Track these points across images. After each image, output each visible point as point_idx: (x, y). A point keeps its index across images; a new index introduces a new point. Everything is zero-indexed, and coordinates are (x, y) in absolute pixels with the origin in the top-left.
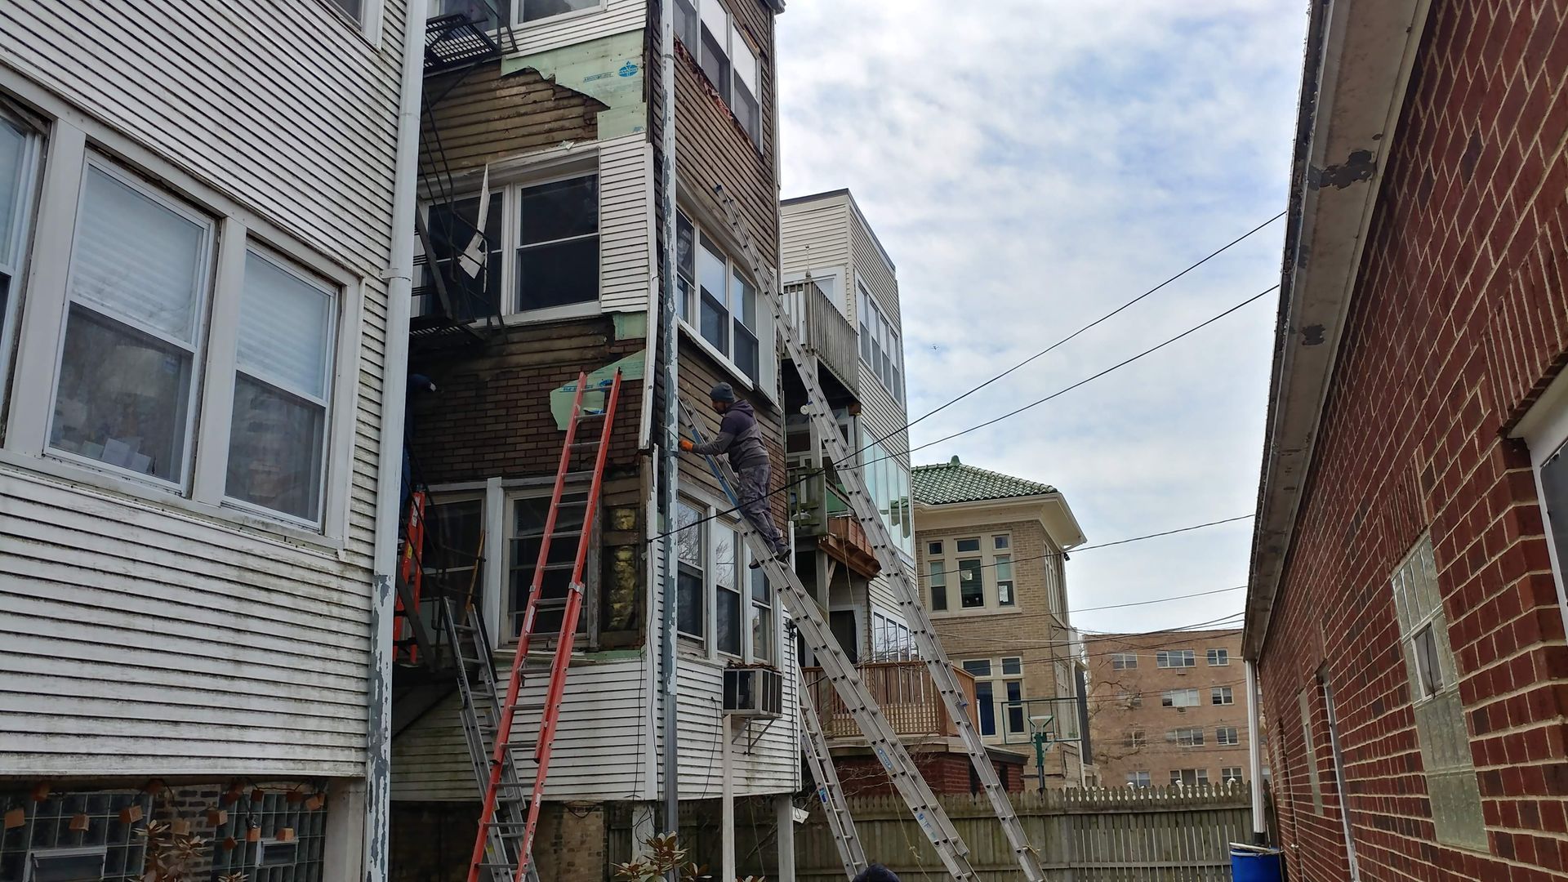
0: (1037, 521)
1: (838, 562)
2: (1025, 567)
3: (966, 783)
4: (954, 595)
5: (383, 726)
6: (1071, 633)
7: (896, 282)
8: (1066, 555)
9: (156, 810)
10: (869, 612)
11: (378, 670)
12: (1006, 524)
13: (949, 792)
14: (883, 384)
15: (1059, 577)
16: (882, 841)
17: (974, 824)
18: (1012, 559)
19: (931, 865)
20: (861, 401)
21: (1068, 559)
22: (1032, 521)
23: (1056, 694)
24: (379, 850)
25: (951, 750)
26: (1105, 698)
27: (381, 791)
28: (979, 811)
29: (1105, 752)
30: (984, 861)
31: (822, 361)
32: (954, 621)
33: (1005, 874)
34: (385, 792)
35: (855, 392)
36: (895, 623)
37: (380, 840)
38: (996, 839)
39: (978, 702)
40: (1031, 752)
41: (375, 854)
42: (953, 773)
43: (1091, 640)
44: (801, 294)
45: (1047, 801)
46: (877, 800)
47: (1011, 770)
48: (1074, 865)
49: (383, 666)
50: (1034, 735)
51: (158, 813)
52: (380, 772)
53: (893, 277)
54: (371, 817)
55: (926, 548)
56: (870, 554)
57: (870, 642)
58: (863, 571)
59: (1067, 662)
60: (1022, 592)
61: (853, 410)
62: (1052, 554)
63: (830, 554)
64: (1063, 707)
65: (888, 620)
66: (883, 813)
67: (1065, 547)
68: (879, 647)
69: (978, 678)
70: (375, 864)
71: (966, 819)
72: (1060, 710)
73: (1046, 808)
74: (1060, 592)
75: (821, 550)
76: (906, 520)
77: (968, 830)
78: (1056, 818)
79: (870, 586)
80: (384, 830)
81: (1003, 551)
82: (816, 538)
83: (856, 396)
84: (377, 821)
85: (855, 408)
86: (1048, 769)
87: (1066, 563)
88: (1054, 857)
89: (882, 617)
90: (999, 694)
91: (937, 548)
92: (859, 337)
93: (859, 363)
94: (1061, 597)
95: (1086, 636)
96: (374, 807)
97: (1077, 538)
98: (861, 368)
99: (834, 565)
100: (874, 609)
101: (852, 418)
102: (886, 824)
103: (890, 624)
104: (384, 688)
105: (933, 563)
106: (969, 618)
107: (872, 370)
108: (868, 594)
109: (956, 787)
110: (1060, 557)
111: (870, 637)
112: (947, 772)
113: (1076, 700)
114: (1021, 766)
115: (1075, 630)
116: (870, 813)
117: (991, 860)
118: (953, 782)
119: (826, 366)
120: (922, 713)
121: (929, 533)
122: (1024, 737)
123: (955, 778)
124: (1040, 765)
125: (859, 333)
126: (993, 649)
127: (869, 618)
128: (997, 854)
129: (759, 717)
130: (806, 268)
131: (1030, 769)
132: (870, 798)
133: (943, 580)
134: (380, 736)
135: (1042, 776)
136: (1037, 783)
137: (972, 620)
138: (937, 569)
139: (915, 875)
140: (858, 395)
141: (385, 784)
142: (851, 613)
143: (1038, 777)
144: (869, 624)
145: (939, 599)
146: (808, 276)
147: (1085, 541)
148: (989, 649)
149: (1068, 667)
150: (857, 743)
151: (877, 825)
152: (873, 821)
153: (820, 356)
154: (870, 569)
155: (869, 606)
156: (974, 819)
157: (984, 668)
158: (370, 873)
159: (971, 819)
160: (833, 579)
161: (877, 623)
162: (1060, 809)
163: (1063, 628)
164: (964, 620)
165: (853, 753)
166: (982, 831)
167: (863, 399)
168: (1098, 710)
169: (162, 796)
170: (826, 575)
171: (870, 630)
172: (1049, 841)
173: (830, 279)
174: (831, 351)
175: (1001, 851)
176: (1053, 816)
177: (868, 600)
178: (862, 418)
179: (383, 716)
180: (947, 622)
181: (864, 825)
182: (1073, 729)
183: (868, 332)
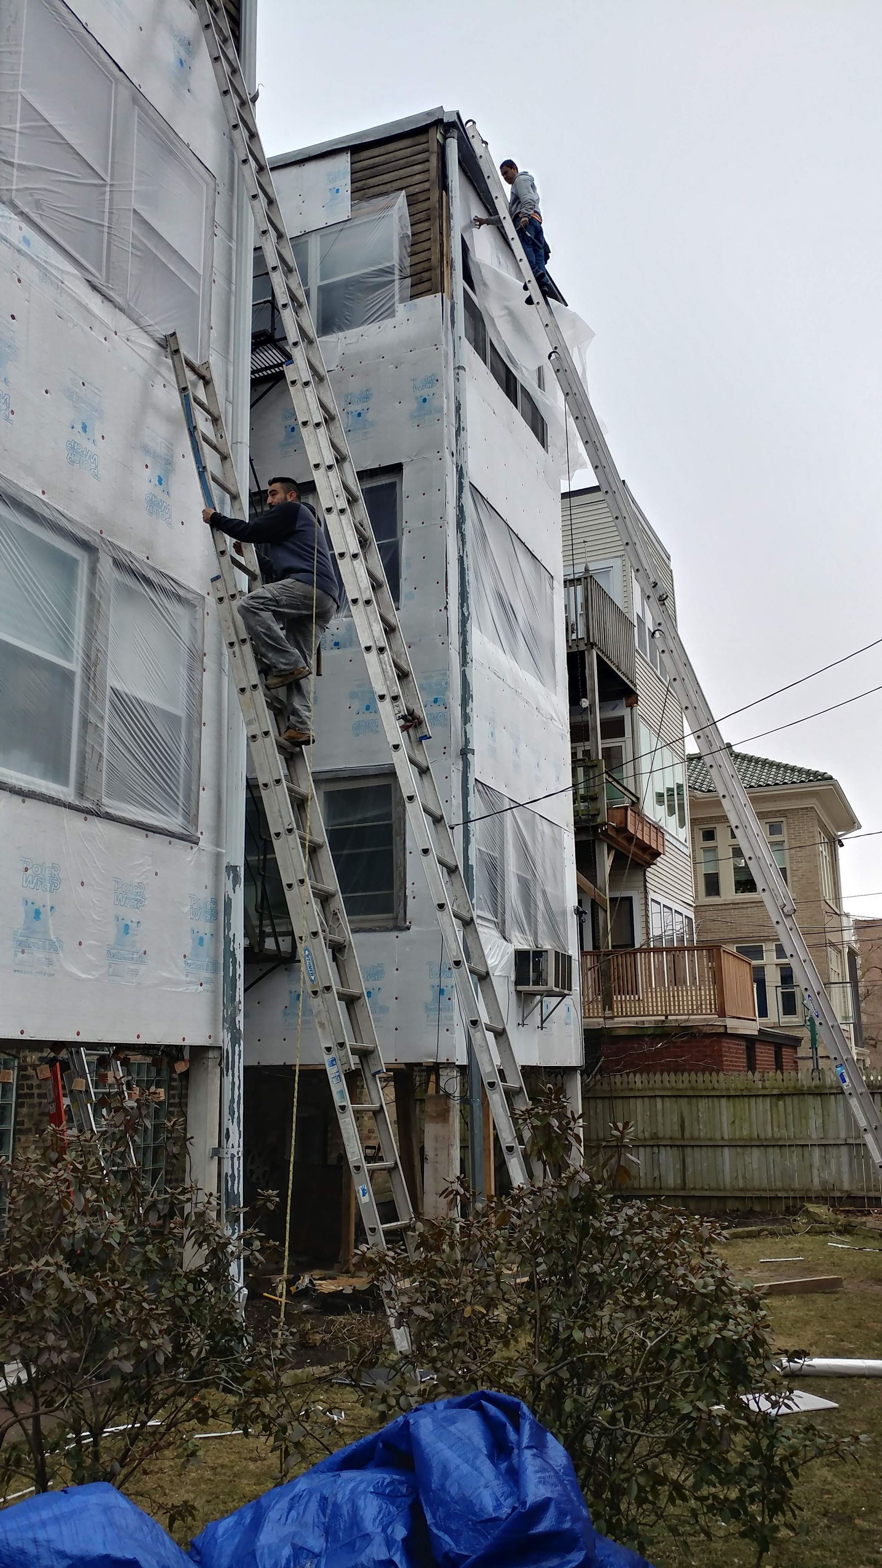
0: (812, 808)
1: (616, 850)
2: (799, 854)
3: (743, 1062)
4: (727, 882)
5: (237, 1000)
6: (844, 919)
7: (671, 571)
8: (840, 841)
9: (22, 1073)
10: (646, 898)
11: (232, 949)
12: (780, 811)
13: (727, 1070)
14: (659, 674)
15: (833, 863)
16: (663, 1116)
17: (753, 1100)
18: (786, 846)
19: (710, 1139)
20: (638, 692)
21: (842, 845)
22: (807, 808)
23: (829, 978)
24: (236, 1110)
25: (729, 1032)
26: (875, 983)
27: (237, 1057)
28: (758, 1089)
29: (874, 1036)
30: (762, 1136)
31: (600, 654)
32: (727, 907)
33: (783, 1148)
34: (240, 1058)
35: (632, 682)
36: (671, 909)
37: (236, 1100)
38: (774, 1116)
39: (755, 986)
40: (805, 1034)
41: (232, 1113)
42: (731, 1053)
43: (863, 926)
44: (579, 588)
45: (824, 1080)
46: (658, 1077)
47: (786, 1052)
48: (850, 1141)
49: (237, 946)
50: (807, 1018)
51: (23, 1075)
52: (235, 1041)
53: (668, 567)
54: (228, 1080)
55: (700, 835)
56: (648, 842)
57: (647, 928)
58: (640, 859)
59: (840, 947)
60: (795, 879)
61: (629, 701)
62: (826, 840)
63: (610, 842)
64: (836, 990)
65: (664, 906)
66: (665, 1089)
67: (839, 833)
68: (655, 931)
69: (754, 962)
70: (233, 1122)
71: (746, 1096)
72: (833, 993)
73: (824, 1087)
74: (834, 878)
75: (600, 839)
76: (681, 806)
77: (747, 1105)
78: (833, 1097)
79: (647, 874)
80: (239, 1092)
81: (777, 838)
82: (595, 828)
83: (633, 687)
84: (233, 1083)
85: (632, 699)
86: (821, 1052)
87: (840, 850)
88: (831, 1134)
89: (659, 903)
90: (773, 978)
91: (709, 835)
92: (636, 629)
93: (636, 654)
94: (835, 883)
95: (857, 922)
96: (230, 1072)
97: (852, 824)
98: (638, 659)
99: (613, 853)
100: (652, 895)
101: (629, 709)
102: (667, 1099)
103: (666, 910)
104: (237, 966)
105: (706, 850)
106: (743, 903)
107: (648, 660)
108: (645, 881)
109: (733, 1066)
110: (834, 843)
111: (647, 922)
112: (725, 1052)
113: (849, 985)
114: (795, 1048)
115: (847, 915)
116: (652, 1089)
117: (770, 1135)
118: (731, 1061)
119: (605, 658)
120: (701, 995)
121: (703, 820)
122: (797, 1020)
123: (732, 1057)
124: (814, 1047)
125: (636, 624)
126: (766, 934)
127: (646, 904)
128: (776, 1129)
129: (550, 994)
130: (584, 560)
131: (804, 1050)
132: (651, 1075)
133: (717, 867)
134: (235, 1008)
135: (815, 1058)
136: (810, 1064)
137: (745, 906)
138: (710, 856)
139: (695, 1149)
140: (635, 686)
141: (240, 1051)
142: (630, 899)
143: (812, 1058)
144: (647, 910)
145: (712, 884)
146: (587, 570)
147: (859, 827)
148: (762, 934)
149: (840, 952)
150: (637, 1023)
151: (659, 1100)
152: (655, 1096)
153: (599, 649)
154: (647, 857)
155: (646, 892)
156: (752, 1096)
157: (758, 953)
158: (228, 1129)
159: (750, 1096)
160: (612, 868)
161: (653, 908)
162: (837, 1088)
163: (836, 913)
164: (737, 906)
165: (633, 1033)
166: (761, 1108)
167: (641, 690)
168: (868, 994)
169: (25, 1060)
170: (606, 862)
171: (647, 916)
172: (826, 1118)
173: (607, 571)
174: (610, 642)
175: (779, 1127)
176: (831, 1094)
177: (645, 887)
178: (639, 709)
179: (238, 990)
180: (720, 908)
181: (646, 1100)
182: (845, 1013)
183: (644, 623)
